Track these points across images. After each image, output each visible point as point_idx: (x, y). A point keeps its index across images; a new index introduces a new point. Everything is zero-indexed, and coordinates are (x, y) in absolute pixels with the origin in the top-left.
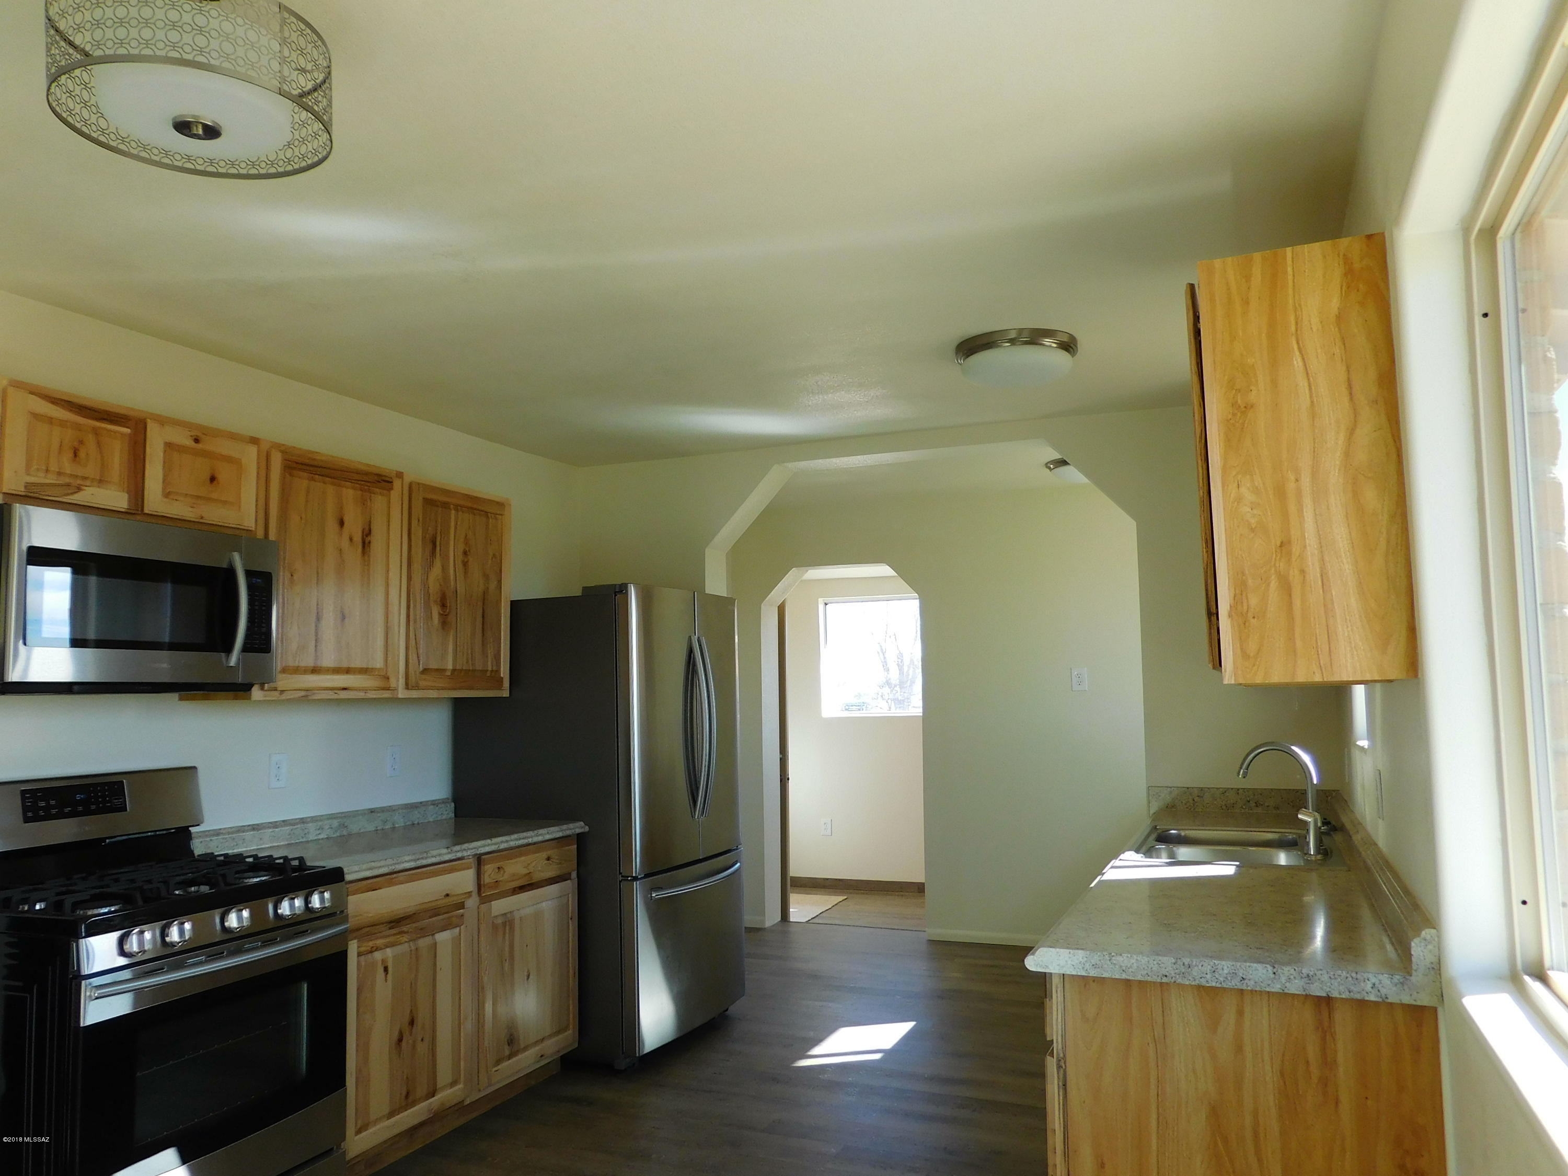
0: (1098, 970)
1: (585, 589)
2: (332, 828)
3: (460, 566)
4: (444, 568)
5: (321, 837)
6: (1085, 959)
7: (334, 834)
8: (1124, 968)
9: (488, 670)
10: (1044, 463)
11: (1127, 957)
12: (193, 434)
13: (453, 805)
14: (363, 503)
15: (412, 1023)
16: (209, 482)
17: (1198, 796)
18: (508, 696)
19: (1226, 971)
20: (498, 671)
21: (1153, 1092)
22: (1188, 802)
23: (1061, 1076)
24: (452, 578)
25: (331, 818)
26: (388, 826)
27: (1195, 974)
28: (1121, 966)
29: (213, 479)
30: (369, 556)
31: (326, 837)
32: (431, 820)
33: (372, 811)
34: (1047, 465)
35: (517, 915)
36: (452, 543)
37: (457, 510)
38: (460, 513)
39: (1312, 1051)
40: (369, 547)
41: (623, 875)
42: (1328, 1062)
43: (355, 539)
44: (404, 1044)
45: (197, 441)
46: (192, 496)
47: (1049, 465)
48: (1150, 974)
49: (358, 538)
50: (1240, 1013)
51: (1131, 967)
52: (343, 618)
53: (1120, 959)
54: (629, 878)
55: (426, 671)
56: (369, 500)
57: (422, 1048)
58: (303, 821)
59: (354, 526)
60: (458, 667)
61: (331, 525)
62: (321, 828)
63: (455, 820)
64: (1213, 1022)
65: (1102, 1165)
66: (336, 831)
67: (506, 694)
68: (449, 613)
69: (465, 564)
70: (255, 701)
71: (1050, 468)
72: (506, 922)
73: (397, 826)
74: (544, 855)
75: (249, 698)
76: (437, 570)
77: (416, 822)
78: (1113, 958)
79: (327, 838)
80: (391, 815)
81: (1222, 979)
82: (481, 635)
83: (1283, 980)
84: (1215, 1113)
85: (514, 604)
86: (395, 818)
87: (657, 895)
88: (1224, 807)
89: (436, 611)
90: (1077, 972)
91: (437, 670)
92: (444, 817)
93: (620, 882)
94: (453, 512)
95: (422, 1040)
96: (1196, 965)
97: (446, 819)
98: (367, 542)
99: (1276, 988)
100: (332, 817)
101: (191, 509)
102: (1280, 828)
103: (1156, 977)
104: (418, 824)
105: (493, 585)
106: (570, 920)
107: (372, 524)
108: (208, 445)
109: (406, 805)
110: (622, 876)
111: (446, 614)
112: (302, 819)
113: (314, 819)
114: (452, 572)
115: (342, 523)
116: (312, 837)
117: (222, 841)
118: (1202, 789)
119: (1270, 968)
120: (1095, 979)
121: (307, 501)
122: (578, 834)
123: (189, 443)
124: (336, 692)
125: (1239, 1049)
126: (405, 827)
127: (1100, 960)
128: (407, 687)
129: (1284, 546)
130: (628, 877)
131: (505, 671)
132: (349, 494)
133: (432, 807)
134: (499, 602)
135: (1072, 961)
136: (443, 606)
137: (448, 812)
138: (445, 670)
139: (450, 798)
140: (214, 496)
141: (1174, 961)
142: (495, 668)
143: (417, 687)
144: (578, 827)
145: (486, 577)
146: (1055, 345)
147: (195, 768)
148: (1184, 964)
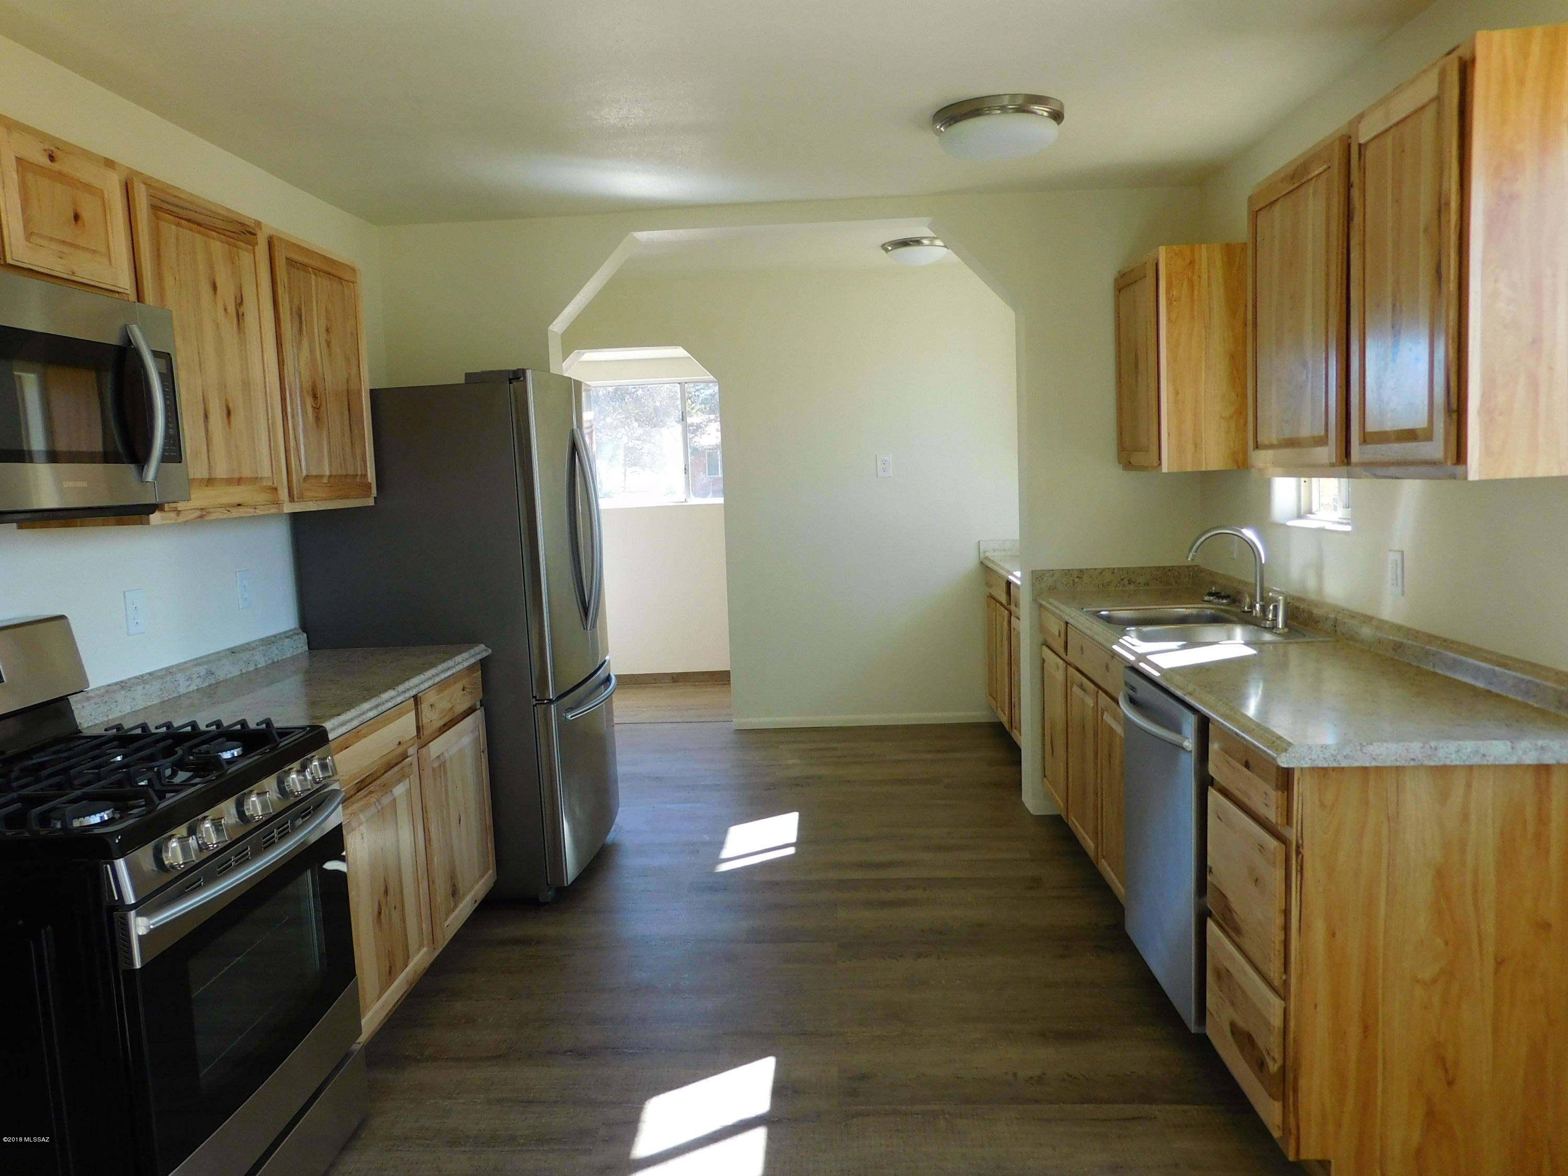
0: (1350, 760)
1: (468, 376)
2: (200, 677)
3: (324, 345)
4: (312, 351)
5: (191, 689)
6: (1337, 752)
7: (203, 684)
8: (1374, 756)
9: (357, 475)
10: (881, 245)
11: (1378, 746)
12: (46, 147)
13: (305, 635)
14: (232, 260)
15: (386, 892)
16: (73, 222)
17: (1078, 577)
18: (373, 504)
19: (1469, 750)
20: (365, 475)
21: (1384, 864)
22: (1069, 583)
23: (1299, 861)
24: (319, 362)
25: (199, 664)
26: (252, 668)
27: (1440, 755)
28: (1371, 755)
29: (77, 217)
30: (245, 333)
31: (196, 688)
32: (289, 656)
33: (233, 651)
34: (884, 247)
35: (447, 756)
36: (315, 320)
37: (315, 274)
38: (319, 279)
39: (1530, 813)
40: (243, 320)
41: (538, 698)
42: (1543, 819)
43: (229, 311)
44: (383, 915)
45: (52, 158)
46: (57, 241)
47: (886, 246)
48: (1398, 759)
49: (232, 309)
50: (1469, 785)
51: (1381, 755)
52: (229, 413)
53: (1371, 748)
54: (546, 702)
55: (307, 477)
56: (237, 258)
57: (396, 915)
58: (169, 671)
59: (227, 294)
60: (333, 474)
61: (205, 288)
62: (190, 679)
63: (309, 654)
64: (1443, 797)
65: (1334, 935)
66: (205, 680)
67: (371, 503)
68: (320, 406)
69: (329, 344)
70: (154, 526)
71: (887, 250)
72: (441, 764)
73: (259, 666)
74: (459, 686)
75: (148, 523)
76: (305, 353)
77: (276, 660)
78: (1365, 748)
79: (197, 690)
80: (253, 654)
81: (1465, 757)
82: (349, 432)
83: (1520, 753)
84: (1440, 874)
85: (374, 393)
86: (256, 657)
87: (572, 717)
88: (1101, 587)
89: (309, 402)
90: (1329, 764)
91: (316, 476)
92: (299, 651)
93: (534, 706)
94: (313, 276)
95: (395, 908)
96: (1442, 747)
97: (301, 653)
98: (240, 314)
99: (1513, 760)
100: (197, 662)
101: (59, 260)
102: (1190, 604)
103: (1403, 762)
104: (278, 661)
105: (354, 370)
106: (482, 754)
107: (243, 288)
108: (66, 165)
109: (262, 640)
110: (536, 700)
111: (317, 407)
112: (167, 669)
113: (181, 667)
114: (318, 353)
115: (215, 288)
116: (183, 690)
117: (95, 707)
118: (1081, 571)
119: (1508, 743)
120: (1334, 769)
121: (178, 254)
122: (480, 660)
123: (43, 160)
124: (229, 509)
125: (1465, 817)
126: (267, 667)
127: (1351, 751)
128: (292, 498)
129: (1536, 342)
130: (544, 700)
131: (371, 476)
132: (217, 246)
133: (287, 640)
134: (360, 391)
135: (1324, 754)
136: (315, 397)
137: (300, 644)
138: (321, 477)
139: (298, 626)
140: (82, 242)
141: (1421, 745)
142: (364, 473)
143: (302, 498)
144: (480, 651)
145: (347, 359)
146: (1045, 114)
147: (63, 617)
148: (1431, 748)
